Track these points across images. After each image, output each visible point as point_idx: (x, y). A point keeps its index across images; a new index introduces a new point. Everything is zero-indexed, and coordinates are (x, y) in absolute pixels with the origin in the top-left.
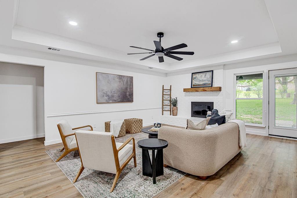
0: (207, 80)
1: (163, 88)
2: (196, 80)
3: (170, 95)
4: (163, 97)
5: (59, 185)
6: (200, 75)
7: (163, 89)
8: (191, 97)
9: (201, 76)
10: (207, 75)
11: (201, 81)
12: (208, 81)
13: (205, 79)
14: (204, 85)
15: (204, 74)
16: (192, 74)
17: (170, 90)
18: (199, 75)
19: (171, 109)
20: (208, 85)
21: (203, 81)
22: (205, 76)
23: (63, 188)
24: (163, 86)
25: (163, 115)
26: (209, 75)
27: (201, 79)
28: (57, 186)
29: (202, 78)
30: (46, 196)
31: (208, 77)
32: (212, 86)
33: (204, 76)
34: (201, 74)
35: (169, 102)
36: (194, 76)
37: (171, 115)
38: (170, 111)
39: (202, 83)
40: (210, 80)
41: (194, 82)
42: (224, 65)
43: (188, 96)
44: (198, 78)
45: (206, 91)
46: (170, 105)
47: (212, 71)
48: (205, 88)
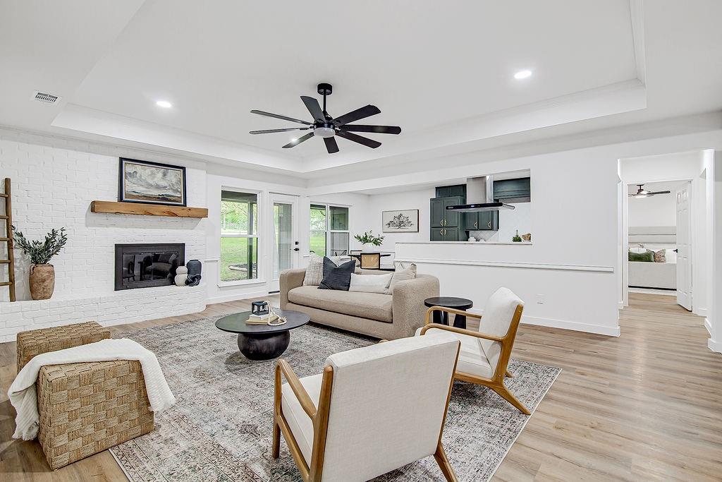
0: (171, 189)
2: (134, 180)
3: (7, 218)
5: (554, 430)
6: (149, 170)
9: (153, 174)
10: (169, 175)
11: (152, 186)
12: (174, 190)
13: (163, 183)
14: (164, 199)
15: (162, 170)
16: (121, 159)
17: (6, 197)
18: (145, 170)
19: (12, 275)
20: (173, 201)
21: (158, 187)
22: (165, 175)
23: (554, 420)
26: (174, 176)
27: (151, 182)
28: (560, 431)
29: (155, 180)
30: (593, 430)
31: (173, 181)
32: (185, 205)
33: (161, 174)
34: (153, 169)
36: (129, 168)
37: (13, 299)
39: (156, 193)
40: (179, 190)
41: (129, 186)
42: (208, 163)
43: (101, 225)
44: (141, 176)
45: (175, 215)
46: (10, 261)
47: (184, 168)
48: (173, 209)
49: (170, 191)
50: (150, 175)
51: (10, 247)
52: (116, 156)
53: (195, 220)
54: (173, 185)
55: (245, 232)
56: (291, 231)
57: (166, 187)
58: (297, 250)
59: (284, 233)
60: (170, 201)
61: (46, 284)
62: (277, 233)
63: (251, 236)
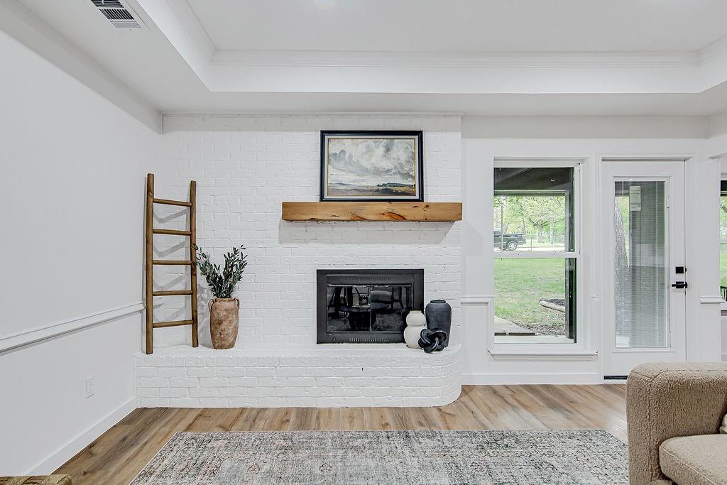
0: (399, 173)
1: (149, 190)
2: (341, 165)
3: (191, 234)
4: (148, 242)
6: (362, 144)
7: (150, 197)
8: (312, 247)
9: (369, 150)
10: (395, 149)
11: (367, 170)
12: (403, 175)
13: (387, 164)
14: (387, 191)
15: (383, 141)
16: (323, 133)
17: (191, 206)
18: (357, 145)
19: (194, 311)
20: (400, 194)
21: (377, 172)
22: (388, 150)
24: (150, 178)
25: (149, 351)
26: (404, 148)
27: (365, 163)
29: (374, 160)
31: (401, 158)
32: (421, 199)
33: (381, 150)
34: (370, 142)
35: (184, 271)
36: (334, 146)
37: (195, 344)
38: (194, 321)
39: (373, 182)
40: (411, 173)
41: (333, 176)
42: (465, 117)
43: (298, 241)
44: (351, 157)
45: (403, 219)
46: (193, 293)
47: (419, 133)
48: (398, 208)
49: (397, 176)
50: (366, 153)
51: (193, 274)
52: (316, 131)
53: (442, 227)
54: (401, 165)
55: (561, 247)
56: (662, 242)
57: (388, 171)
58: (679, 285)
59: (645, 248)
60: (397, 193)
61: (223, 327)
62: (627, 247)
63: (572, 255)
